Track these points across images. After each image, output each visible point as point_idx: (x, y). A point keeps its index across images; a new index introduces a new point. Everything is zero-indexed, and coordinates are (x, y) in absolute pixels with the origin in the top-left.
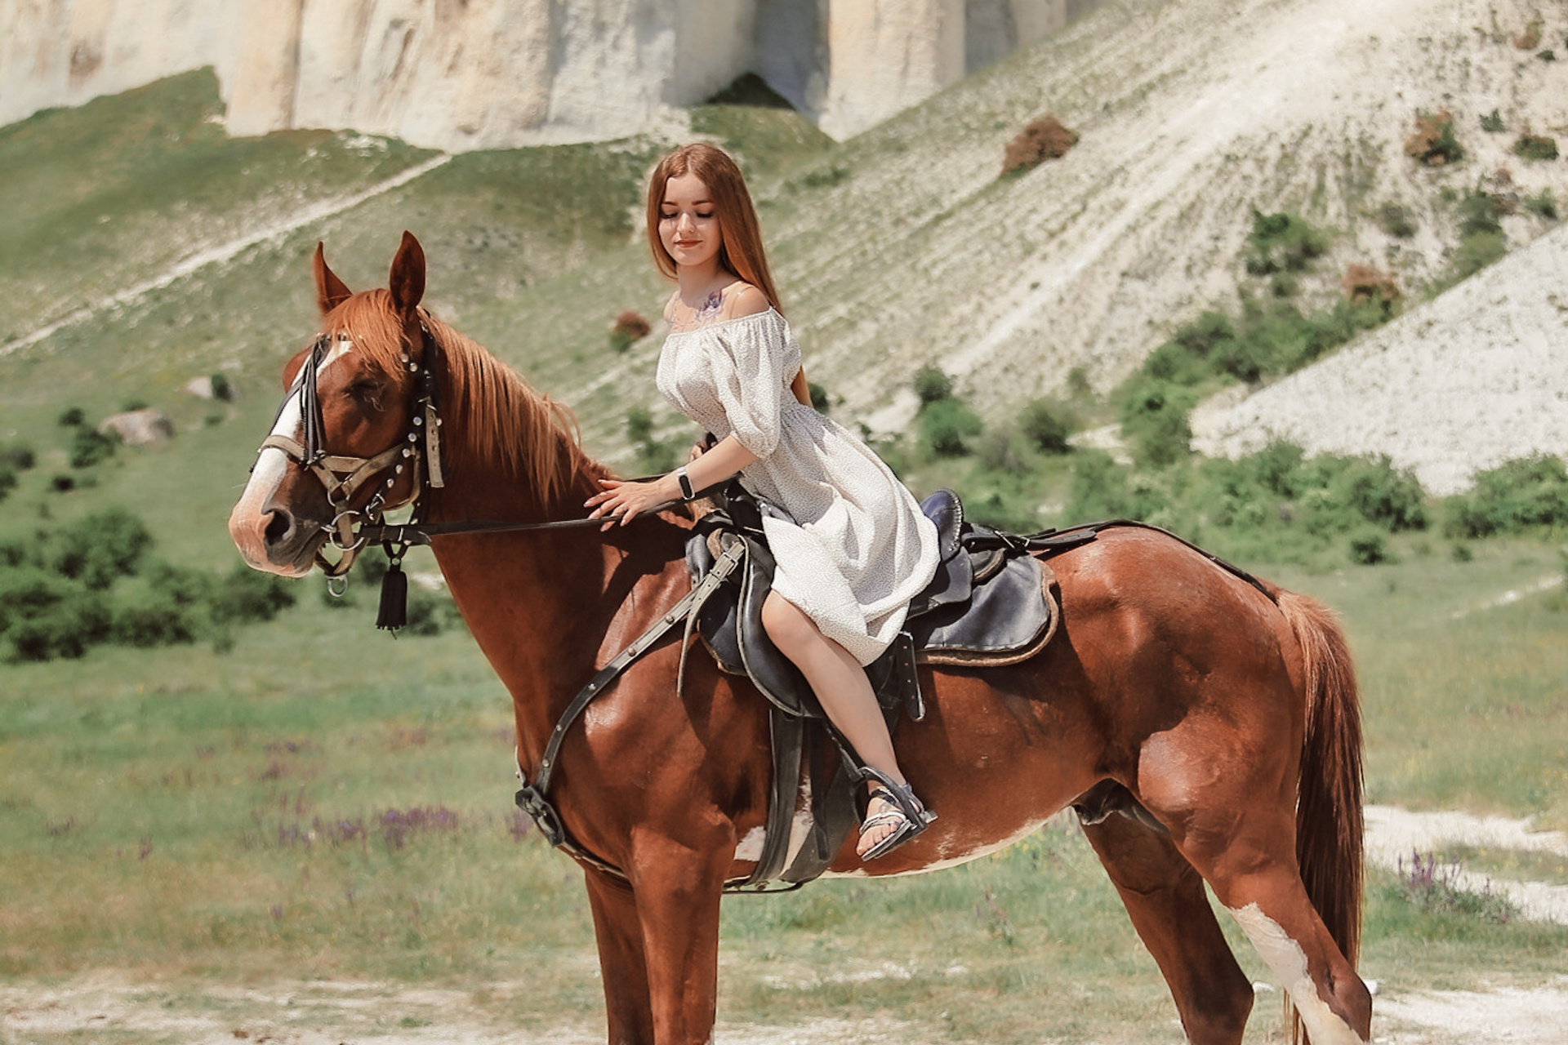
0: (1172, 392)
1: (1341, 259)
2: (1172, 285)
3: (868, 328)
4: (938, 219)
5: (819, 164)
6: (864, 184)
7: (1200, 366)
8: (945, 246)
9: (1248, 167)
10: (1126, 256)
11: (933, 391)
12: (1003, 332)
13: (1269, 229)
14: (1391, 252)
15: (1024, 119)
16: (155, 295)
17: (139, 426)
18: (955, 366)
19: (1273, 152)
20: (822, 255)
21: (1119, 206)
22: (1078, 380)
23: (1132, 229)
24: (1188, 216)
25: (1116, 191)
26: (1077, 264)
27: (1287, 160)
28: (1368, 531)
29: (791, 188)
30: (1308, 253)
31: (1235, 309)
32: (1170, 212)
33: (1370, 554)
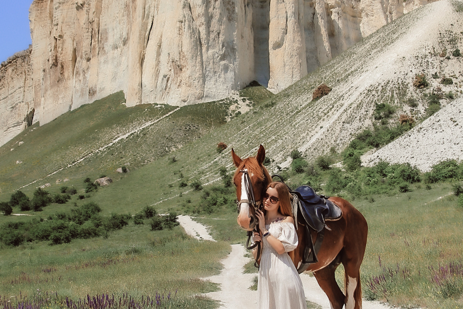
0: (356, 152)
1: (399, 114)
2: (356, 124)
3: (280, 141)
4: (297, 113)
5: (269, 102)
6: (280, 105)
7: (363, 144)
8: (299, 119)
9: (374, 93)
10: (344, 118)
11: (296, 156)
12: (314, 140)
13: (380, 108)
14: (411, 111)
15: (318, 85)
16: (109, 148)
17: (104, 181)
18: (302, 149)
19: (380, 88)
20: (269, 124)
21: (342, 105)
22: (333, 150)
23: (345, 111)
24: (359, 106)
25: (341, 102)
26: (332, 121)
27: (384, 90)
28: (404, 183)
29: (262, 108)
30: (390, 113)
31: (372, 129)
32: (354, 105)
33: (404, 189)
